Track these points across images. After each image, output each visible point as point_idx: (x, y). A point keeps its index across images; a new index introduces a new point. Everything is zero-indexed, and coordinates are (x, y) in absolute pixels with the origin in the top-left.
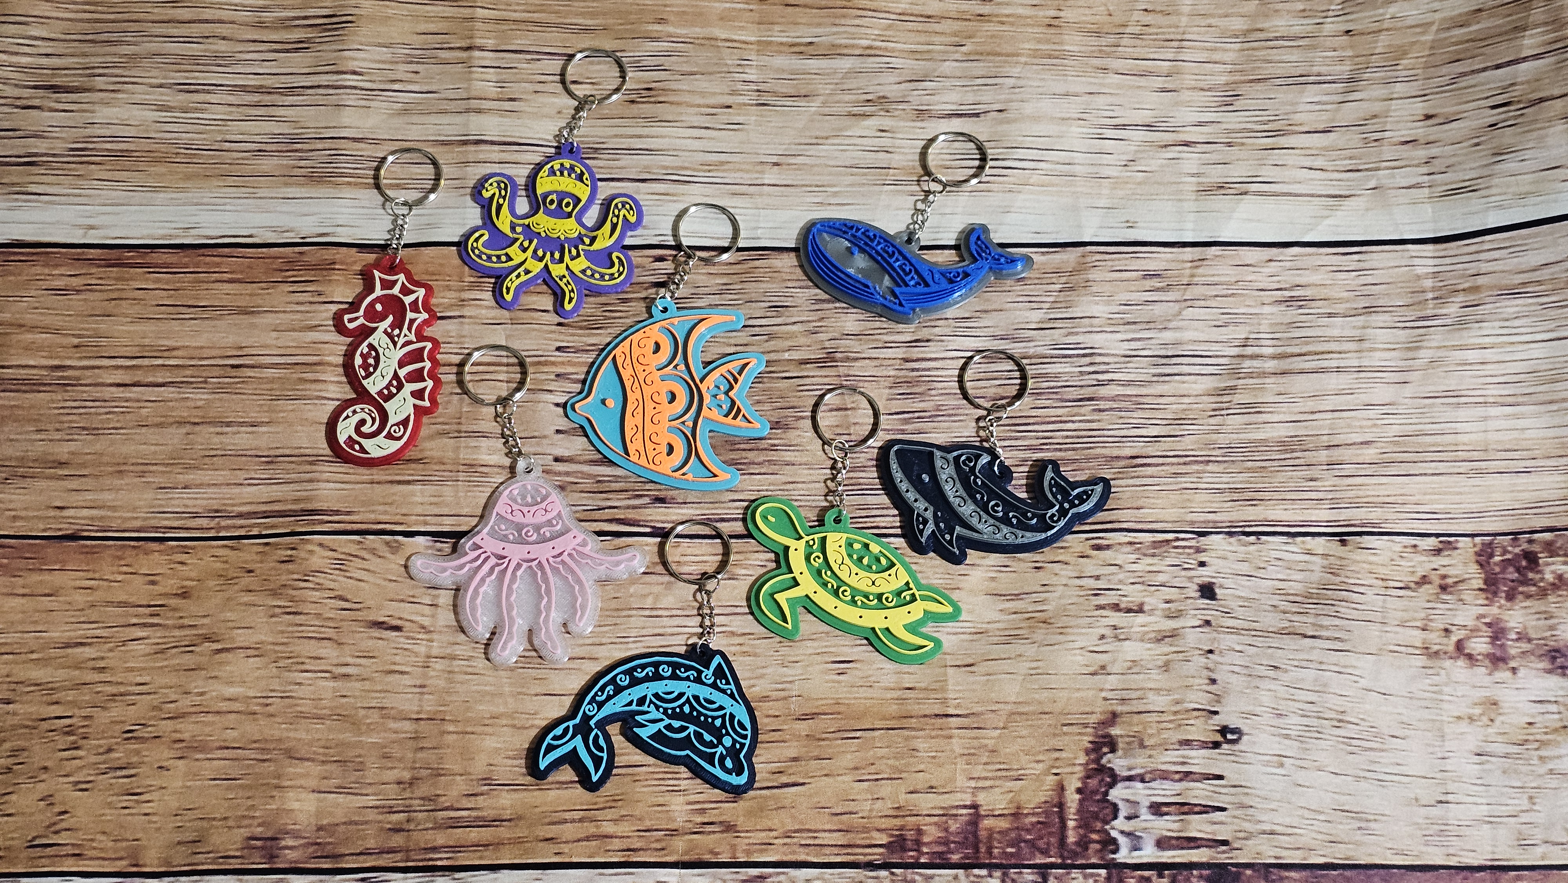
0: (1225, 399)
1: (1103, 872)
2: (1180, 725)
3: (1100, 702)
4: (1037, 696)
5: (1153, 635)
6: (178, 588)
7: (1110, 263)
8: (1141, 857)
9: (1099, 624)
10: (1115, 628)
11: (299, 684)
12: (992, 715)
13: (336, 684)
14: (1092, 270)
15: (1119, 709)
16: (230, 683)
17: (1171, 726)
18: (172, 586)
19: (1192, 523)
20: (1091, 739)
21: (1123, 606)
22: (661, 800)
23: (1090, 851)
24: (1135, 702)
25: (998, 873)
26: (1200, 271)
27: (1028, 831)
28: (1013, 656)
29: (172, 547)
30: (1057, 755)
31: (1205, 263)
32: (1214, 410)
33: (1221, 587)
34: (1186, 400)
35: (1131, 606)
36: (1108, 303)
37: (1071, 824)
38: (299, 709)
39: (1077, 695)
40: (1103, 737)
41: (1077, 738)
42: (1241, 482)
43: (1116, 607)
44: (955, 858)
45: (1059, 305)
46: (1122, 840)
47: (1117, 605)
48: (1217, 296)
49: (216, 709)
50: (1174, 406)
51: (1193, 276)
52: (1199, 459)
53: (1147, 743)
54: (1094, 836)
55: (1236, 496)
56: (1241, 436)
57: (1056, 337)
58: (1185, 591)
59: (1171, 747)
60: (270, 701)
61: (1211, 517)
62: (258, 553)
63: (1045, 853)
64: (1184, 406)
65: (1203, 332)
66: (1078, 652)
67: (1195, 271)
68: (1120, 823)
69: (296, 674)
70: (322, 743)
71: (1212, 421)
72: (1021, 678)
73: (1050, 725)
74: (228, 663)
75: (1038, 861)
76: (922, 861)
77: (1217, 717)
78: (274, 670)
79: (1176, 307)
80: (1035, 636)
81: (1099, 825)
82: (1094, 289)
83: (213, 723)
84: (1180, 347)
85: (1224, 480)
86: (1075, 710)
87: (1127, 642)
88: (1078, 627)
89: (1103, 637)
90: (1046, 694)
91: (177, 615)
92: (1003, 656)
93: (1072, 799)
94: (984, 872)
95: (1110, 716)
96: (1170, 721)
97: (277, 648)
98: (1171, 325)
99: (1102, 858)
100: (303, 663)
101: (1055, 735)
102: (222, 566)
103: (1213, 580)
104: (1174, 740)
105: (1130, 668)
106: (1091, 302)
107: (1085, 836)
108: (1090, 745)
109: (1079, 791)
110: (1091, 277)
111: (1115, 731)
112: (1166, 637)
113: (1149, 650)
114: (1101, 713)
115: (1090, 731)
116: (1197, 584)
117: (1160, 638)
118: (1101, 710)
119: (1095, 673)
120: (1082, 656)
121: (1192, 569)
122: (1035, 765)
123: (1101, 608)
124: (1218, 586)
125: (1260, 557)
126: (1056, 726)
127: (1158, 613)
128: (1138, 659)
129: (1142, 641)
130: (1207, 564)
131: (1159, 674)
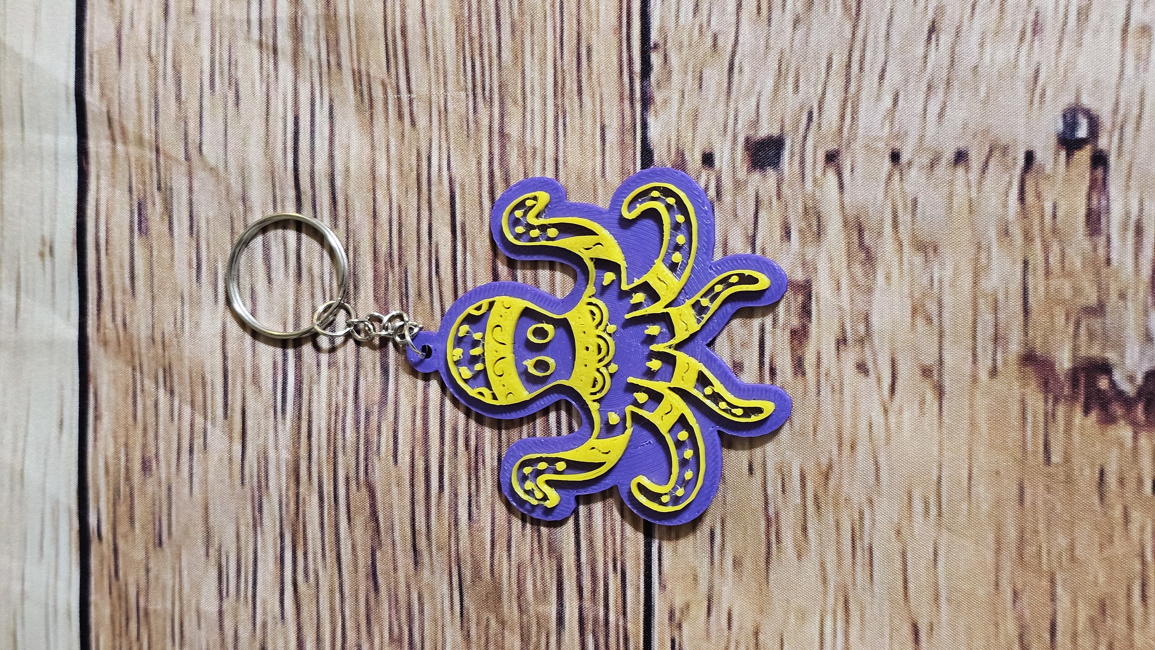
0: (378, 92)
2: (1055, 231)
3: (999, 385)
4: (985, 507)
5: (858, 270)
7: (118, 297)
9: (834, 372)
10: (842, 342)
14: (133, 330)
15: (1015, 348)
17: (1055, 248)
20: (1078, 411)
21: (795, 322)
24: (1002, 316)
26: (131, 127)
28: (897, 546)
30: (1112, 480)
31: (115, 117)
32: (400, 116)
33: (755, 123)
34: (382, 168)
35: (796, 306)
36: (196, 303)
39: (984, 427)
40: (1074, 386)
41: (1075, 438)
42: (543, 73)
43: (799, 336)
45: (199, 398)
47: (794, 333)
48: (178, 98)
50: (394, 191)
51: (140, 142)
52: (496, 151)
53: (1093, 299)
55: (571, 86)
56: (451, 68)
57: (261, 408)
58: (764, 197)
59: (1101, 251)
61: (612, 136)
64: (394, 173)
65: (248, 127)
66: (893, 419)
67: (131, 136)
71: (422, 121)
72: (945, 534)
73: (1048, 489)
77: (1039, 156)
79: (200, 175)
80: (855, 500)
82: (168, 329)
84: (279, 172)
85: (538, 106)
86: (1014, 435)
87: (875, 320)
88: (839, 416)
89: (862, 368)
90: (981, 489)
92: (898, 564)
95: (1029, 369)
96: (1046, 249)
98: (237, 189)
103: (741, 140)
104: (1086, 244)
105: (929, 320)
106: (192, 336)
108: (1094, 416)
110: (144, 333)
111: (1063, 362)
112: (861, 244)
113: (888, 278)
114: (1025, 385)
115: (1061, 411)
116: (749, 171)
117: (863, 255)
118: (1016, 385)
119: (940, 391)
120: (901, 411)
121: (718, 180)
122: (1134, 528)
123: (799, 366)
124: (752, 133)
125: (690, 45)
126: (1049, 476)
127: (810, 252)
128: (908, 302)
129: (869, 291)
130: (708, 151)
131: (942, 265)
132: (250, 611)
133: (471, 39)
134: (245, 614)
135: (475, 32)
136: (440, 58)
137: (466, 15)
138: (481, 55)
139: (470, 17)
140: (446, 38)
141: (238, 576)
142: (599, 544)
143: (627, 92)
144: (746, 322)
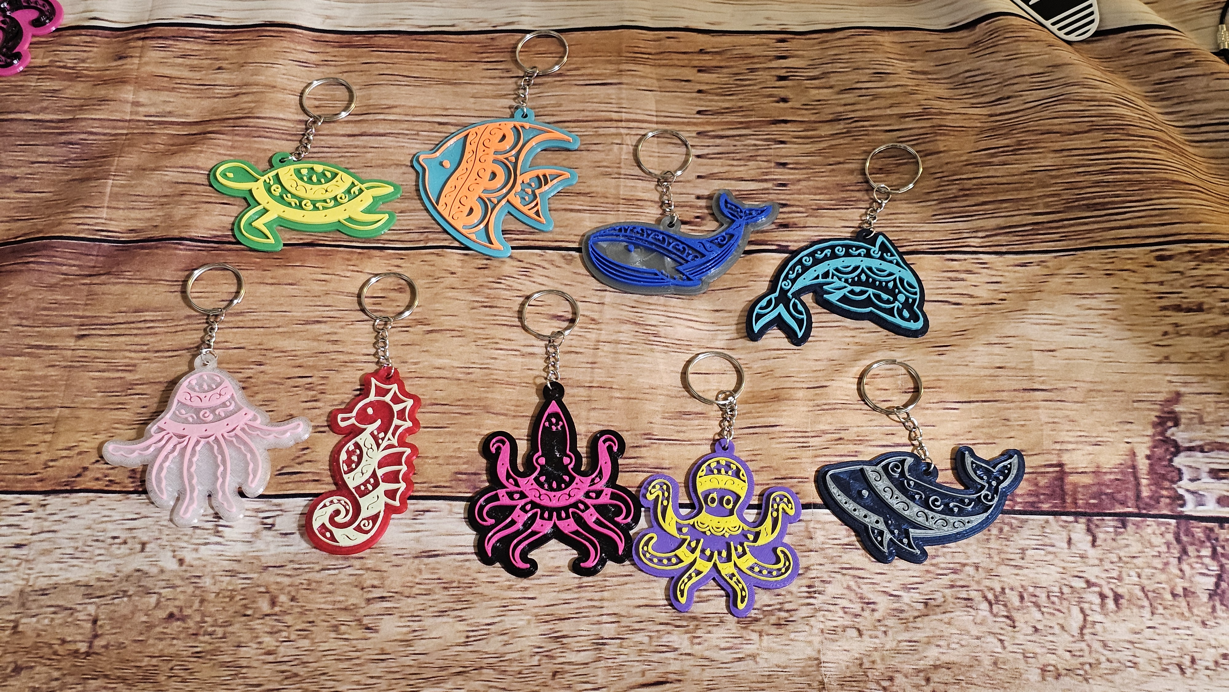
1: (1173, 522)
3: (1166, 384)
4: (1110, 378)
5: (1210, 330)
6: (395, 285)
8: (1204, 511)
9: (1162, 323)
10: (1176, 325)
11: (495, 358)
12: (1073, 391)
13: (523, 360)
15: (1183, 390)
16: (439, 356)
18: (390, 283)
20: (1157, 414)
21: (1184, 306)
22: (793, 454)
23: (1162, 504)
24: (1197, 384)
25: (1083, 520)
27: (1108, 486)
28: (1088, 346)
29: (390, 254)
30: (1128, 426)
35: (1191, 305)
37: (1144, 482)
38: (495, 377)
40: (1169, 413)
41: (1146, 413)
43: (1178, 308)
44: (1045, 507)
46: (1188, 497)
47: (1179, 305)
49: (428, 375)
53: (1206, 420)
54: (1164, 493)
60: (470, 370)
62: (458, 260)
63: (1123, 503)
66: (1144, 345)
68: (1185, 483)
69: (492, 351)
70: (513, 403)
72: (1097, 364)
73: (1122, 402)
74: (436, 341)
75: (1118, 511)
76: (1017, 508)
78: (474, 347)
81: (1167, 484)
83: (426, 385)
86: (1143, 390)
87: (1187, 337)
89: (1166, 333)
90: (1118, 376)
91: (395, 304)
92: (1080, 346)
93: (1143, 465)
94: (1071, 518)
95: (1174, 395)
97: (477, 331)
99: (1172, 510)
100: (497, 343)
101: (1127, 410)
102: (430, 268)
105: (1190, 358)
107: (1156, 492)
108: (1156, 419)
109: (1148, 457)
111: (1178, 408)
112: (1222, 331)
113: (1208, 342)
114: (1167, 392)
115: (1158, 407)
117: (1216, 331)
118: (1167, 390)
119: (1159, 362)
120: (1148, 348)
122: (1110, 434)
123: (1164, 308)
126: (1128, 402)
127: (1217, 310)
128: (1197, 350)
129: (1201, 335)
131: (1215, 363)
142: (1072, 229)
144: (1182, 286)
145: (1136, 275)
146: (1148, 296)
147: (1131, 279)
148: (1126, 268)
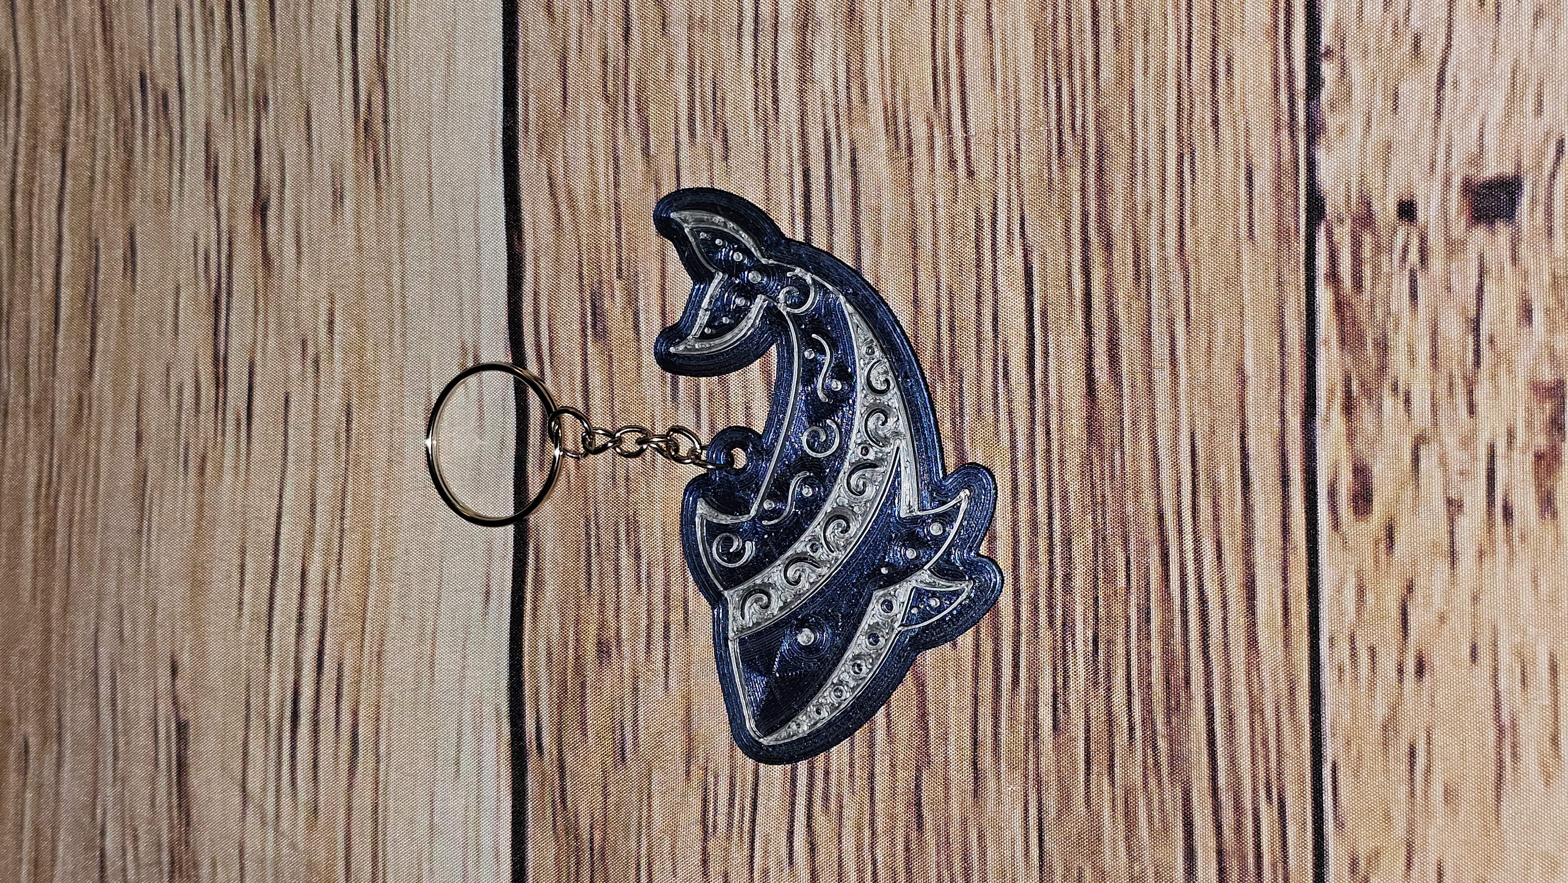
19: (1282, 235)
21: (1541, 441)
26: (581, 194)
32: (952, 164)
33: (1477, 159)
35: (1542, 417)
43: (1548, 462)
47: (1539, 457)
48: (646, 151)
51: (594, 212)
55: (1202, 114)
56: (1026, 94)
58: (1491, 263)
61: (1263, 181)
64: (942, 243)
67: (581, 205)
71: (982, 169)
85: (1152, 144)
103: (1457, 181)
116: (1468, 227)
121: (1423, 240)
123: (1547, 503)
124: (1472, 171)
125: (1379, 50)
127: (1561, 339)
130: (1405, 198)
132: (746, 852)
133: (1056, 54)
134: (739, 856)
135: (1062, 45)
136: (1011, 82)
137: (1050, 20)
138: (1070, 76)
139: (1055, 21)
140: (1021, 53)
141: (731, 805)
142: (1245, 762)
143: (1285, 118)
144: (1467, 442)
145: (1421, 583)
146: (1502, 548)
147: (1438, 600)
148: (1394, 612)
